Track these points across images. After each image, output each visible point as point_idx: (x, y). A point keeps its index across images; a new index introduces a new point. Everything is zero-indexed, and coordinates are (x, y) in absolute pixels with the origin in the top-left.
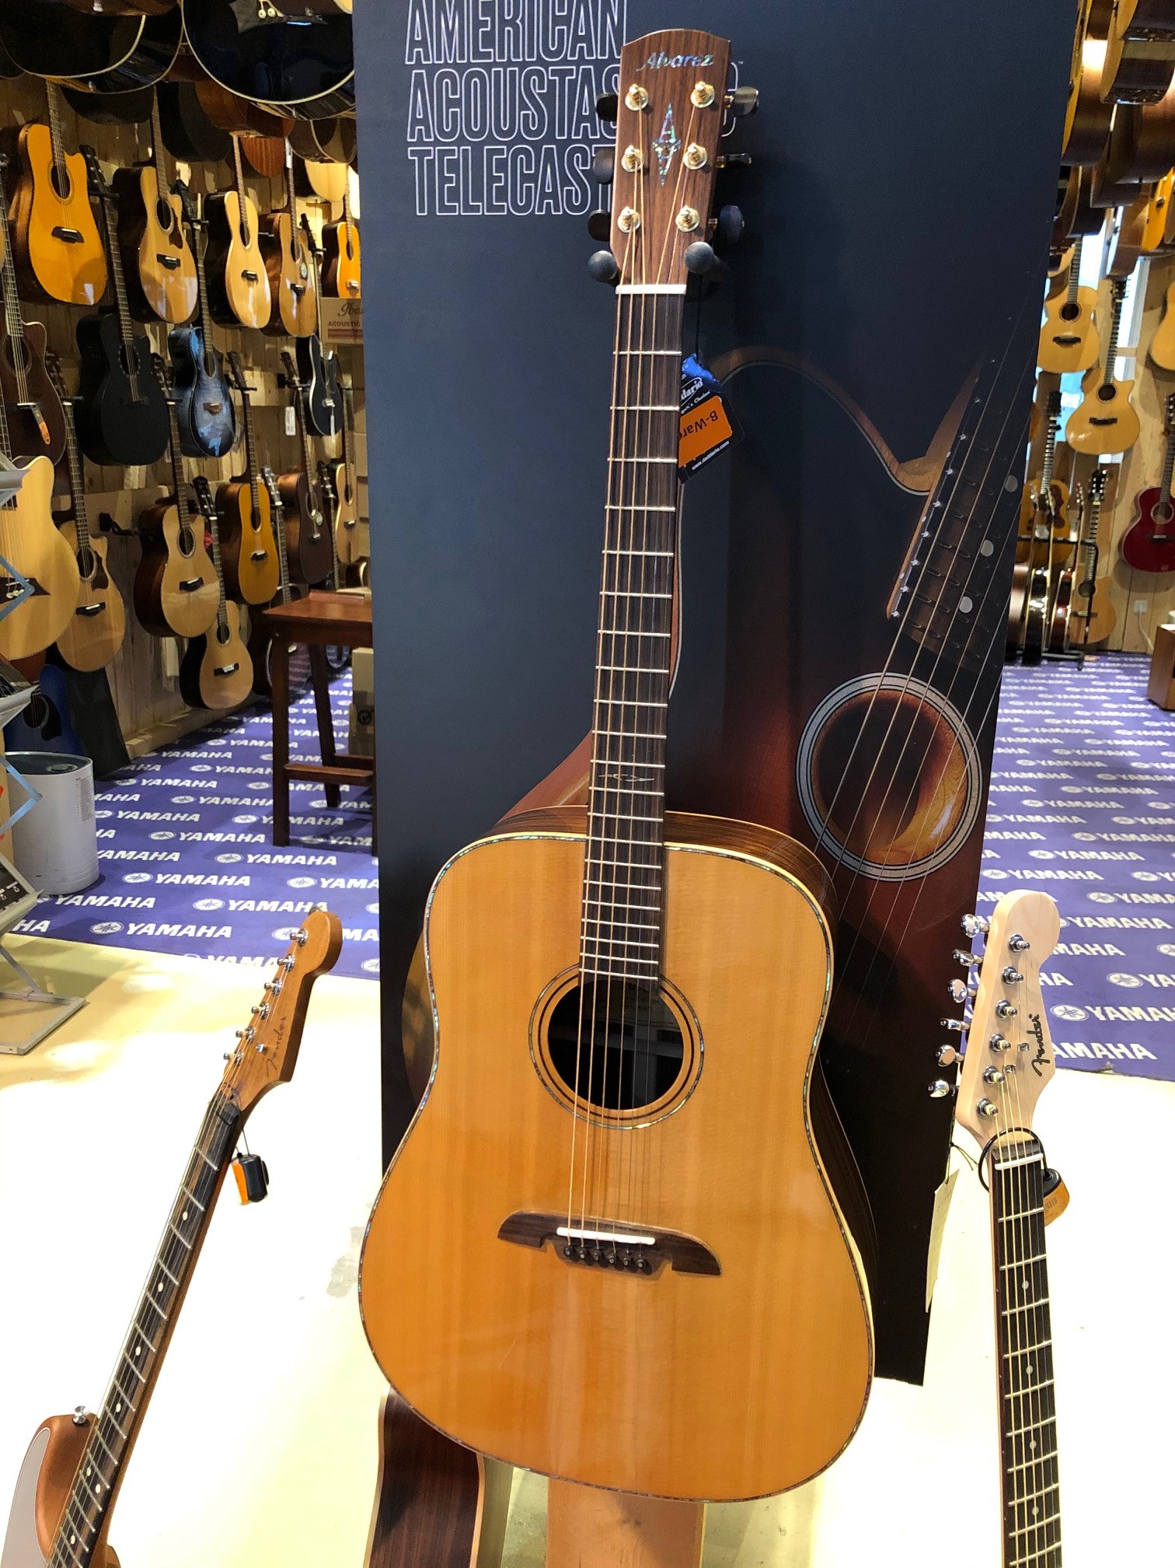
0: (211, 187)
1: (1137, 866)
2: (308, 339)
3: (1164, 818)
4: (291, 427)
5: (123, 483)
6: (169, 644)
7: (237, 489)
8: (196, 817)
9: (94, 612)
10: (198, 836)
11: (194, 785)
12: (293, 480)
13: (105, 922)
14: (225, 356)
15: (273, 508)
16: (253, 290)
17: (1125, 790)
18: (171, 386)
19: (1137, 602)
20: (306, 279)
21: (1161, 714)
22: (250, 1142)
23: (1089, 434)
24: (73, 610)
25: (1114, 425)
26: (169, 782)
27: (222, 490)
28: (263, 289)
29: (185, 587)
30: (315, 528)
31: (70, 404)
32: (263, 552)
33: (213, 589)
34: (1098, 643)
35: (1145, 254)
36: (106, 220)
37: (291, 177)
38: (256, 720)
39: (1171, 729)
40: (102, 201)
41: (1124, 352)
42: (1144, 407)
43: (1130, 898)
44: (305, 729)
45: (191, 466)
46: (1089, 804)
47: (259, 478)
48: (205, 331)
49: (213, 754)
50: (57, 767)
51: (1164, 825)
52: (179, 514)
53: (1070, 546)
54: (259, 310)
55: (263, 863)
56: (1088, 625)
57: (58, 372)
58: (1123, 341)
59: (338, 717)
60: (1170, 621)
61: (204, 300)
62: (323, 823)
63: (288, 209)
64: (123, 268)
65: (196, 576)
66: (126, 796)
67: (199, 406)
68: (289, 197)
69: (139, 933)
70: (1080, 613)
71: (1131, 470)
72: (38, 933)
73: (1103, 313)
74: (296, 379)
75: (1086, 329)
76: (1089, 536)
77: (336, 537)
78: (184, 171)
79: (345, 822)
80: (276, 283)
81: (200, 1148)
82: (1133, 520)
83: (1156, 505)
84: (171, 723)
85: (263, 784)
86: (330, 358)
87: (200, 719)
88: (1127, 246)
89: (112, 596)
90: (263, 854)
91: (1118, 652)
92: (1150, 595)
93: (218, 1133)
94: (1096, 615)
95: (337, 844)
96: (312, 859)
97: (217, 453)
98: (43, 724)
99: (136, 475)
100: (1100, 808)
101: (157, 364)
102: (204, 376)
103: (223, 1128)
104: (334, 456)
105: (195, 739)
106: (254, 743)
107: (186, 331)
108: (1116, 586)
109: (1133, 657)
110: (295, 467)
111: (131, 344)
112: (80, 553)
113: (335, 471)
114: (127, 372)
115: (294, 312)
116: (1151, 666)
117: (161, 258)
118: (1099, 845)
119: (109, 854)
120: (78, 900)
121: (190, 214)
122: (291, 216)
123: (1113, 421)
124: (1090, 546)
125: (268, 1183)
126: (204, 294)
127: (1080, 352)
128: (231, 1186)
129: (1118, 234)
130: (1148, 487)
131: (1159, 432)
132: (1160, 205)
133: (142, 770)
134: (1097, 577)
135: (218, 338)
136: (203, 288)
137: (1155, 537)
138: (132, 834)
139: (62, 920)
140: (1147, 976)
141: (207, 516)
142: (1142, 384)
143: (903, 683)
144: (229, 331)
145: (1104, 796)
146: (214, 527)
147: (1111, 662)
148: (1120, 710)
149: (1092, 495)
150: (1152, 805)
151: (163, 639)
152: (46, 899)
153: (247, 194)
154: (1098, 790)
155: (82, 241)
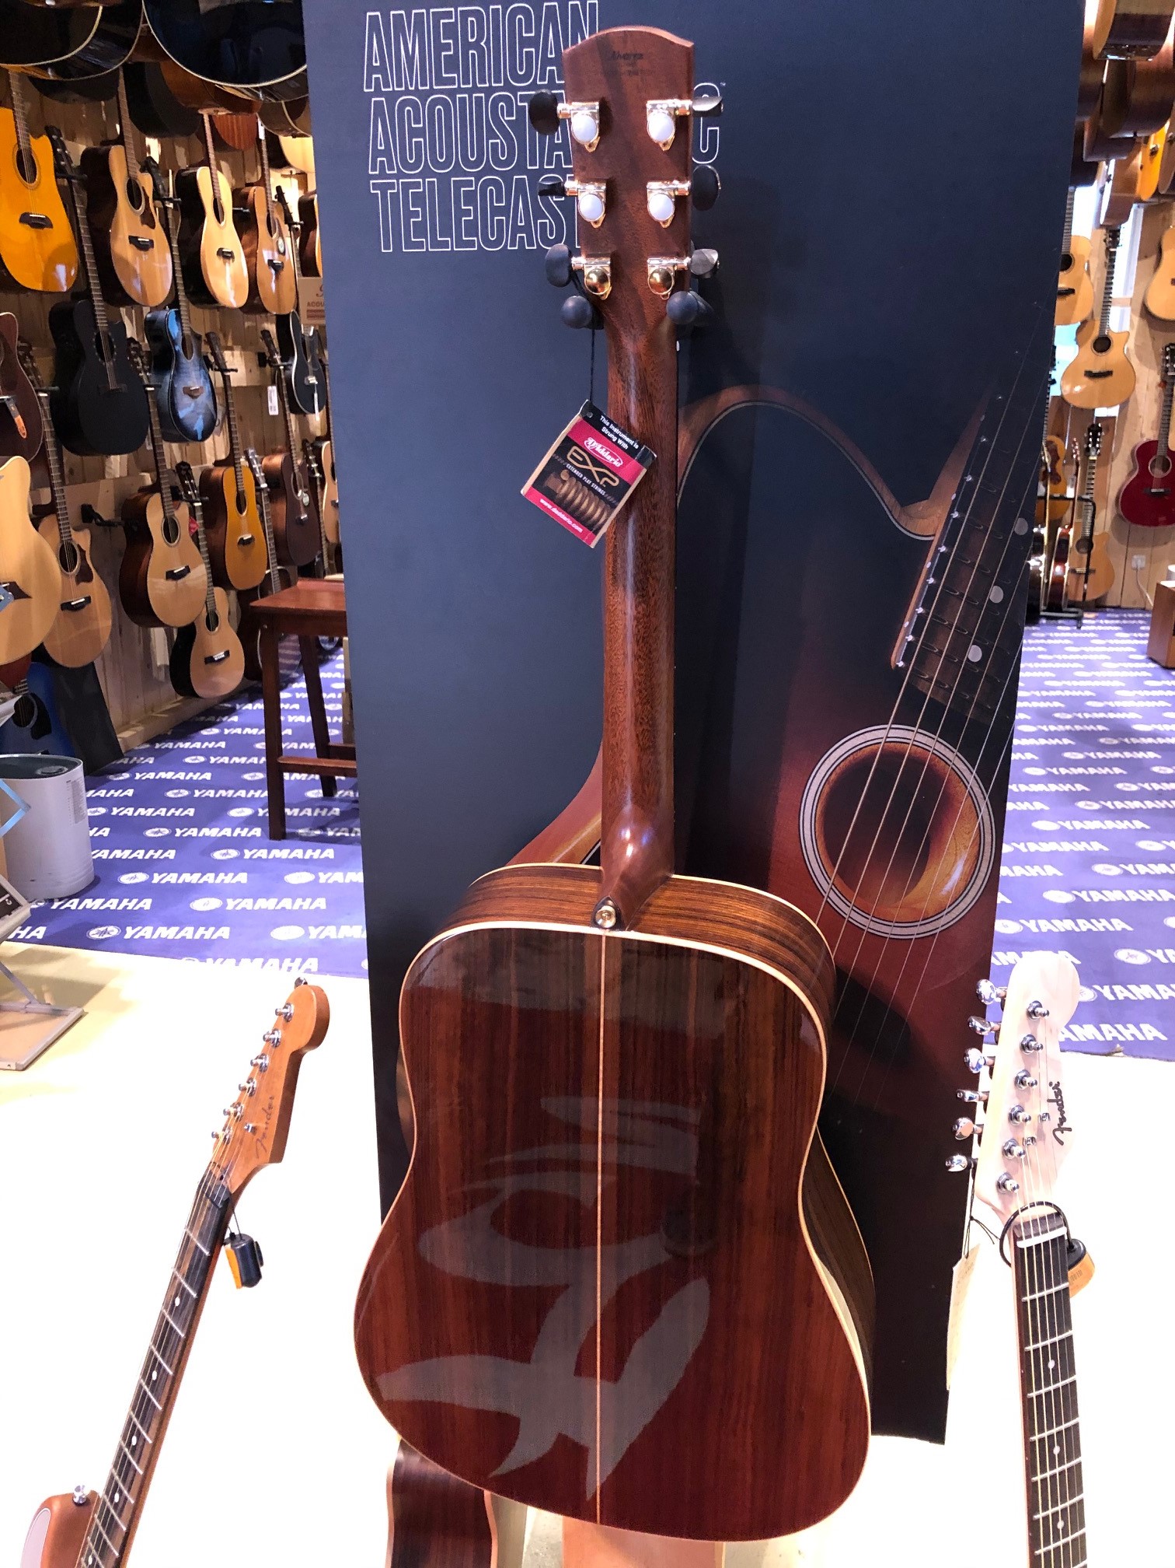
0: (183, 162)
1: (1142, 834)
2: (288, 315)
3: (1168, 782)
4: (274, 407)
5: (104, 472)
6: (158, 635)
7: (221, 474)
8: (191, 812)
9: (80, 606)
10: (194, 832)
11: (188, 778)
12: (277, 460)
13: (101, 926)
14: (204, 337)
15: (259, 490)
16: (230, 268)
17: (1128, 755)
18: (149, 371)
19: (1135, 557)
20: (284, 253)
21: (1162, 673)
22: (241, 1222)
23: (1085, 386)
24: (59, 606)
25: (1109, 379)
26: (163, 775)
27: (206, 475)
28: (241, 264)
29: (171, 576)
30: (302, 509)
31: (46, 395)
32: (250, 536)
33: (200, 573)
34: (1096, 600)
35: (1139, 201)
36: (74, 202)
37: (264, 149)
38: (249, 706)
39: (1173, 688)
40: (70, 182)
41: (1121, 302)
42: (1140, 358)
43: (1136, 869)
44: (298, 715)
45: (173, 452)
46: (1092, 771)
47: (242, 459)
48: (182, 313)
49: (206, 744)
50: (47, 770)
51: (1168, 791)
52: (163, 502)
53: (1067, 502)
54: (237, 287)
55: (260, 858)
56: (1086, 582)
57: (32, 362)
58: (1117, 292)
59: (331, 701)
60: (1169, 576)
61: (180, 281)
62: (319, 814)
63: (263, 182)
64: (94, 251)
65: (182, 565)
66: (120, 791)
67: (179, 393)
68: (263, 170)
69: (136, 937)
70: (1078, 570)
71: (1127, 425)
72: (34, 940)
73: (1097, 262)
74: (277, 357)
75: (1079, 280)
76: (1086, 491)
77: (323, 516)
78: (154, 147)
79: (342, 812)
80: (253, 259)
81: (191, 1230)
82: (1130, 474)
83: (1154, 458)
84: (161, 713)
85: (258, 774)
86: (311, 334)
87: (193, 708)
88: (1122, 195)
89: (97, 588)
90: (259, 848)
91: (1117, 608)
92: (1148, 550)
93: (208, 1217)
94: (1094, 571)
95: (334, 836)
96: (309, 852)
97: (200, 437)
98: (32, 723)
99: (117, 464)
100: (1103, 775)
101: (134, 349)
102: (183, 360)
103: (213, 1211)
104: (319, 434)
105: (187, 729)
106: (248, 731)
107: (162, 314)
108: (1114, 541)
109: (1133, 613)
110: (279, 447)
111: (105, 329)
112: (63, 546)
113: (321, 449)
114: (103, 359)
115: (273, 285)
116: (1152, 623)
117: (133, 240)
118: (1105, 813)
119: (104, 854)
120: (73, 904)
121: (161, 192)
122: (266, 189)
123: (1109, 373)
124: (1087, 503)
125: (262, 1264)
126: (179, 275)
127: (1075, 302)
128: (225, 1268)
129: (1111, 182)
130: (1145, 440)
131: (1155, 384)
132: (1154, 152)
133: (135, 764)
134: (1095, 533)
135: (198, 320)
136: (178, 268)
137: (1153, 490)
138: (127, 831)
139: (59, 926)
140: (1155, 951)
141: (192, 502)
142: (1138, 334)
143: (910, 735)
144: (207, 312)
145: (1107, 762)
146: (199, 514)
147: (1110, 619)
148: (1121, 669)
149: (1088, 449)
150: (1156, 769)
151: (152, 629)
152: (41, 904)
153: (220, 169)
154: (1100, 755)
155: (51, 226)
